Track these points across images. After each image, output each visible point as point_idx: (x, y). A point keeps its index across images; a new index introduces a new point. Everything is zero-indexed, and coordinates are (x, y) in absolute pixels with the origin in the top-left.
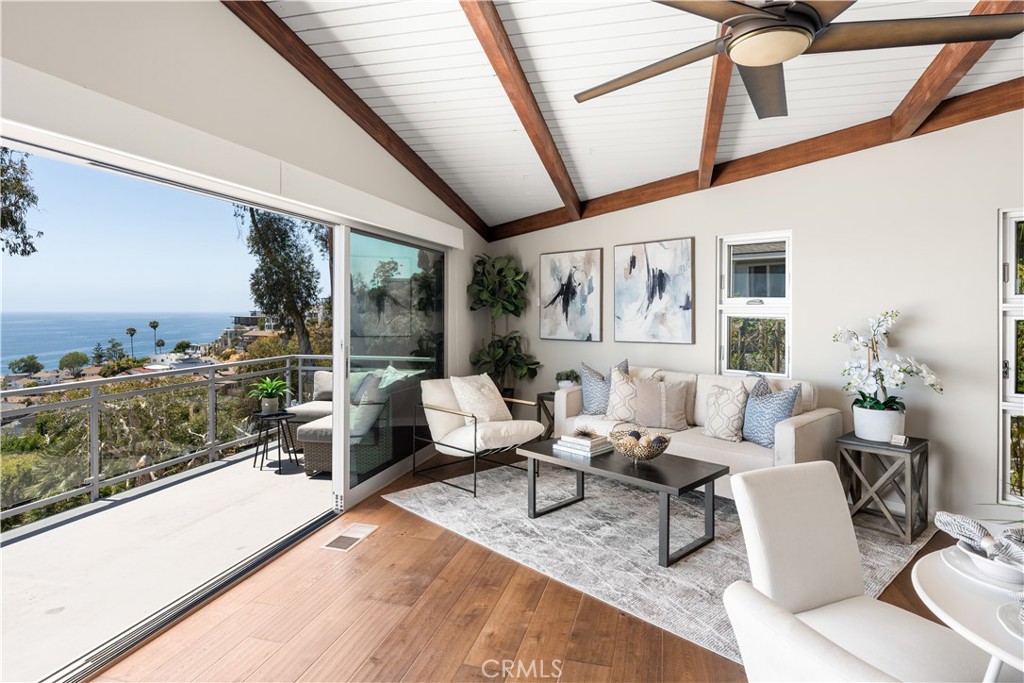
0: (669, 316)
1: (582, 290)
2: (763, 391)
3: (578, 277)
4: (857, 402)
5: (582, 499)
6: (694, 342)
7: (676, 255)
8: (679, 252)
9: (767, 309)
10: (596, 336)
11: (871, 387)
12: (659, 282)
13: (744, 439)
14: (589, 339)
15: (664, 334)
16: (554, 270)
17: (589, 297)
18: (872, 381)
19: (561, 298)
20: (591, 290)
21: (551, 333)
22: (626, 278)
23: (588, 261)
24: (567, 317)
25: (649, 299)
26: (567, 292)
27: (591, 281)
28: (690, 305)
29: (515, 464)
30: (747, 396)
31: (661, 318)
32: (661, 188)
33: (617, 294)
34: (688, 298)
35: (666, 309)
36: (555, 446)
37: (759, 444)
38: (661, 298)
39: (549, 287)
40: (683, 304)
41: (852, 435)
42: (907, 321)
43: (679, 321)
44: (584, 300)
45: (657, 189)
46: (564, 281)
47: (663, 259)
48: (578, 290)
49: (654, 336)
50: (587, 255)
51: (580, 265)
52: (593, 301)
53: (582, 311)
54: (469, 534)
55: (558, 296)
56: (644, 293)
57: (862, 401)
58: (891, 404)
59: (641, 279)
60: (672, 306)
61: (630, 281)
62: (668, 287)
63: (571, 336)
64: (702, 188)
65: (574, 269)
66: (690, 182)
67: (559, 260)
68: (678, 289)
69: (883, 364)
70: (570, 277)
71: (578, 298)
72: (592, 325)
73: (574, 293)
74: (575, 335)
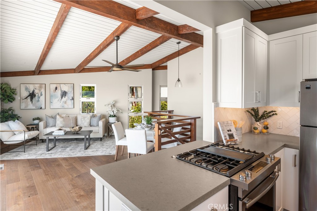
0: (67, 102)
1: (38, 95)
2: (94, 116)
3: (36, 91)
4: (109, 116)
5: (56, 146)
6: (74, 108)
7: (69, 87)
8: (70, 87)
9: (91, 100)
10: (43, 107)
11: (112, 114)
12: (64, 94)
13: (91, 126)
14: (41, 108)
15: (66, 106)
16: (27, 89)
17: (41, 97)
18: (112, 112)
19: (29, 97)
20: (41, 95)
21: (25, 107)
22: (54, 92)
23: (41, 87)
24: (32, 102)
25: (61, 98)
26: (32, 95)
27: (41, 92)
28: (73, 99)
29: (27, 144)
30: (91, 118)
31: (65, 102)
32: (65, 71)
33: (51, 96)
34: (72, 97)
35: (66, 100)
36: (53, 134)
37: (94, 126)
38: (65, 97)
39: (25, 94)
40: (71, 99)
41: (109, 122)
42: (116, 102)
43: (70, 103)
44: (39, 98)
45: (63, 71)
46: (31, 92)
47: (65, 88)
48: (37, 95)
49: (63, 107)
50: (40, 85)
51: (38, 88)
52: (42, 98)
53: (38, 101)
54: (36, 157)
55: (28, 96)
56: (60, 96)
57: (110, 116)
58: (115, 116)
59: (59, 93)
60: (68, 99)
61: (55, 93)
62: (67, 95)
63: (34, 108)
64: (76, 73)
65: (35, 89)
66: (73, 71)
67: (29, 86)
68: (70, 95)
69: (114, 109)
70: (33, 91)
71: (36, 97)
72: (42, 104)
73: (35, 96)
74: (35, 107)
